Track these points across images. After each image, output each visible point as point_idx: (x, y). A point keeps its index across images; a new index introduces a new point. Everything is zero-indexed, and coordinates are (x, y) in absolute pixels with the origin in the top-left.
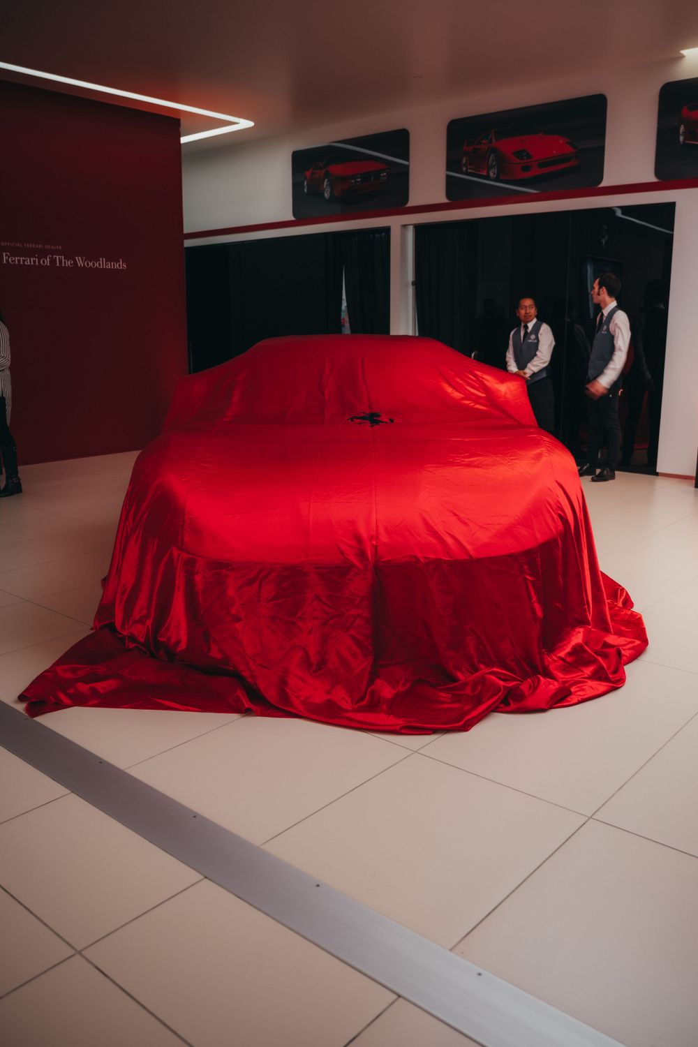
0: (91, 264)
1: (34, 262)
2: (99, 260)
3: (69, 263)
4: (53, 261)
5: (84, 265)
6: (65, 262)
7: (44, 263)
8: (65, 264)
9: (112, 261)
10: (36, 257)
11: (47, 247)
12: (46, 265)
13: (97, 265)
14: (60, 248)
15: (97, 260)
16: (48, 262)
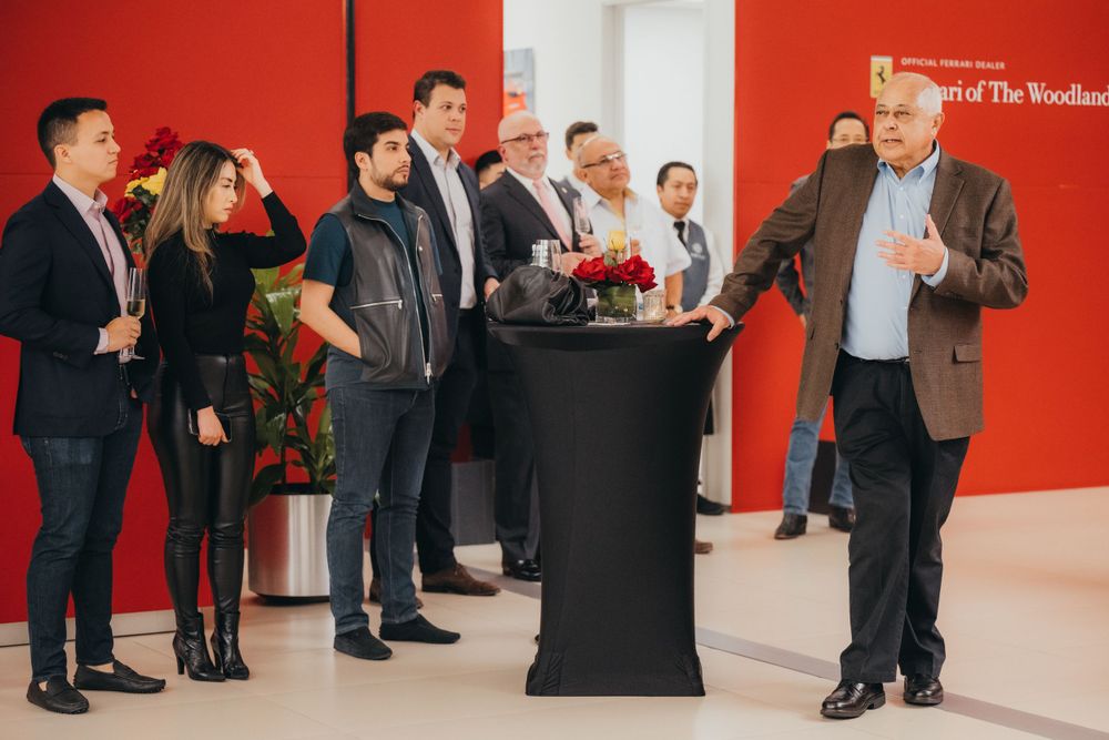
0: (1054, 97)
1: (955, 95)
2: (1070, 89)
3: (1015, 96)
4: (988, 93)
5: (1042, 99)
6: (1008, 94)
7: (971, 95)
8: (1008, 98)
9: (1095, 91)
10: (958, 86)
11: (980, 65)
12: (976, 102)
13: (1065, 98)
14: (1002, 66)
15: (1066, 89)
16: (978, 96)
